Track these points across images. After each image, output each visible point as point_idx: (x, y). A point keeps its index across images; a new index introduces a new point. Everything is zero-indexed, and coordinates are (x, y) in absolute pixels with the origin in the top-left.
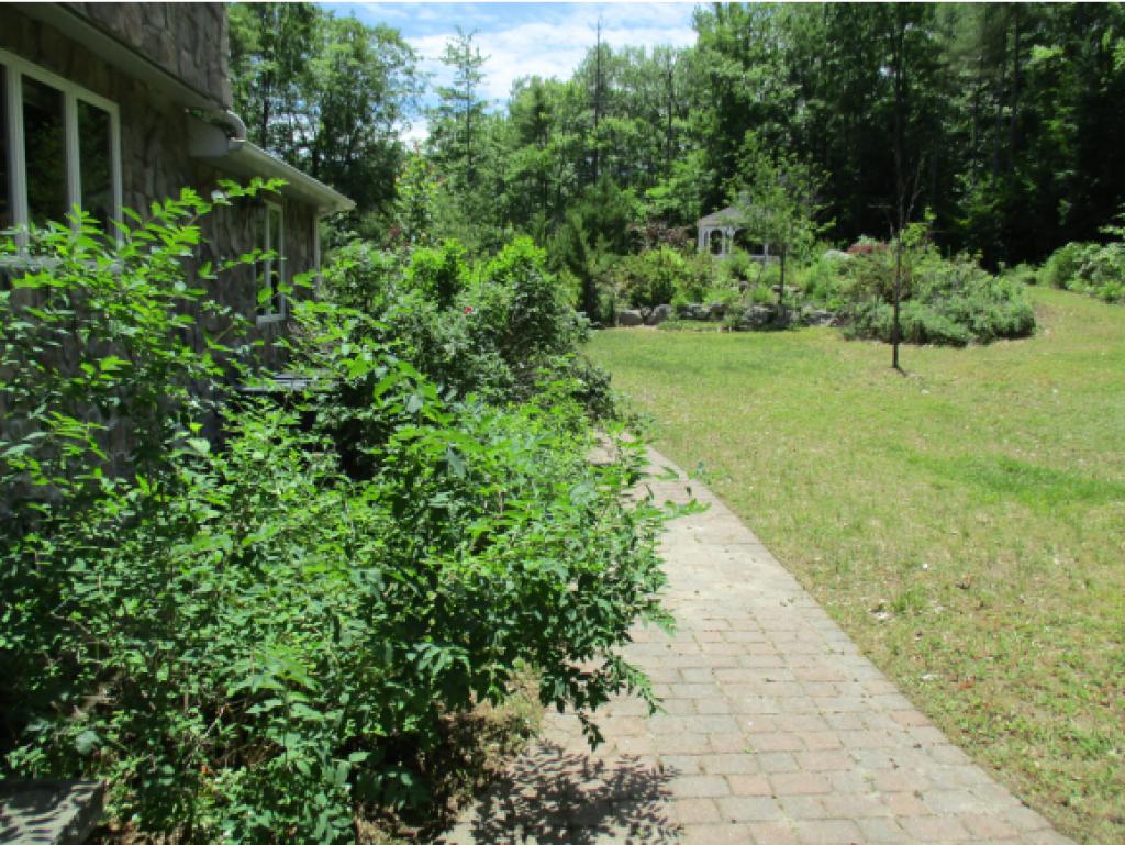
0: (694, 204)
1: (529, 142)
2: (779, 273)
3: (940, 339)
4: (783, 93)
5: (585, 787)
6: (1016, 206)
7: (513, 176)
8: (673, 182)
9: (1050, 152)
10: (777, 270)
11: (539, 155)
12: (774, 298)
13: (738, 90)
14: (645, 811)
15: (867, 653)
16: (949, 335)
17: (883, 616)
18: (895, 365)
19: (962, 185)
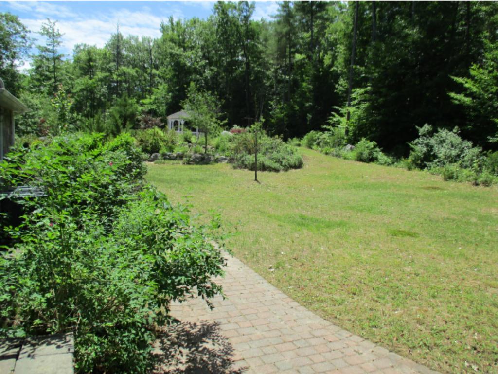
0: (163, 108)
1: (85, 75)
2: (204, 140)
3: (270, 169)
4: (200, 63)
5: (193, 331)
6: (292, 115)
7: (78, 90)
8: (153, 97)
9: (303, 95)
10: (204, 139)
11: (90, 82)
12: (203, 151)
13: (181, 60)
14: (214, 334)
15: (270, 282)
16: (273, 167)
17: (272, 270)
18: (256, 180)
19: (271, 106)
